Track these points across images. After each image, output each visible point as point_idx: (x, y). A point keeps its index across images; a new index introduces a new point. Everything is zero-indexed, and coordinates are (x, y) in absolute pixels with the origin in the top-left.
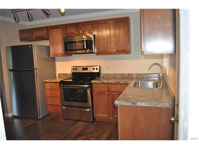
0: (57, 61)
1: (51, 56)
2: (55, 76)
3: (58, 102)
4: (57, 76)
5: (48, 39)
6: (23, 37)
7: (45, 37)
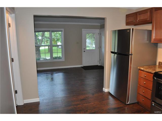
0: (159, 48)
1: (152, 42)
2: (155, 64)
3: (149, 94)
4: (158, 64)
5: (151, 23)
6: (129, 21)
7: (148, 20)
